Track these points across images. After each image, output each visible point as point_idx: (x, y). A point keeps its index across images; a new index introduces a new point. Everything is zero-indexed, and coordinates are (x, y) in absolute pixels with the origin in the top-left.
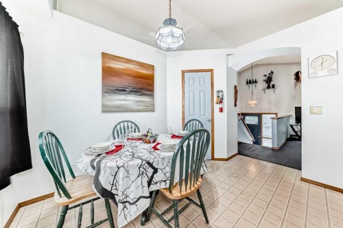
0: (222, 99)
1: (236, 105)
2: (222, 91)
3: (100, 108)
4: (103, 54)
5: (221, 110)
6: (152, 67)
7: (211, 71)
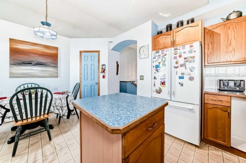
0: (104, 70)
1: (117, 74)
2: (105, 65)
3: (8, 75)
4: (11, 40)
5: (104, 77)
6: (57, 49)
7: (98, 52)
